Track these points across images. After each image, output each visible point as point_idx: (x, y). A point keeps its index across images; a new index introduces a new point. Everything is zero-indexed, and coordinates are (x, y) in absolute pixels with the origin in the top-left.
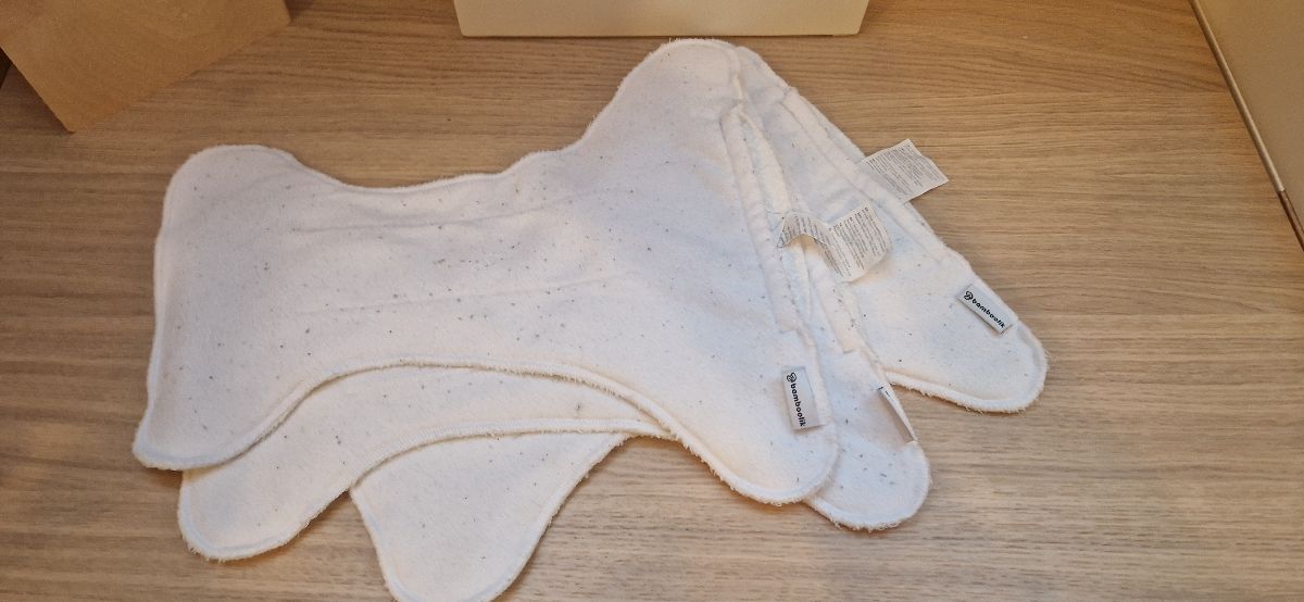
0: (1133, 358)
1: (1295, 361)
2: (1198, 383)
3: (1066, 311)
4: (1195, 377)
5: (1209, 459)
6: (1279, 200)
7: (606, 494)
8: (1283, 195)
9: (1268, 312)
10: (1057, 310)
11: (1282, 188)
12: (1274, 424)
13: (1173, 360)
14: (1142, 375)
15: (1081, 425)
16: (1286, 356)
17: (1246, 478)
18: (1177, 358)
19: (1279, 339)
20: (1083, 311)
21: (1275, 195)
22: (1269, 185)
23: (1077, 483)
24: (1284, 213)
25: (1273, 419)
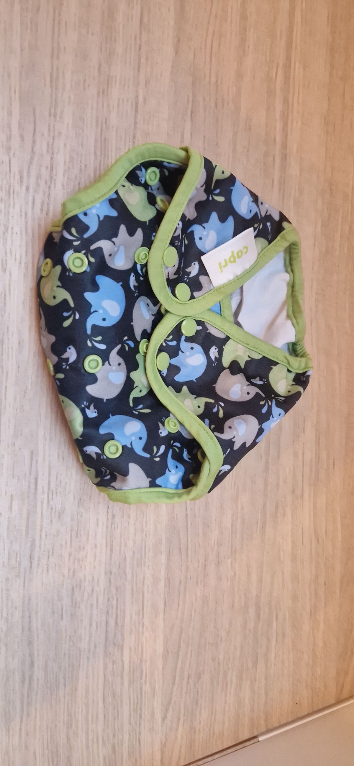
0: (128, 618)
1: (122, 744)
2: (105, 668)
3: (168, 565)
4: (110, 665)
5: (39, 673)
6: (252, 736)
7: (11, 154)
8: (255, 740)
9: (162, 726)
10: (168, 559)
11: (261, 739)
12: (69, 726)
13: (125, 649)
14: (112, 623)
15: (71, 572)
16: (126, 737)
17: (22, 704)
18: (126, 652)
19: (140, 733)
20: (168, 581)
21: (255, 734)
22: (263, 729)
23: (20, 565)
24: (240, 740)
25: (74, 726)
